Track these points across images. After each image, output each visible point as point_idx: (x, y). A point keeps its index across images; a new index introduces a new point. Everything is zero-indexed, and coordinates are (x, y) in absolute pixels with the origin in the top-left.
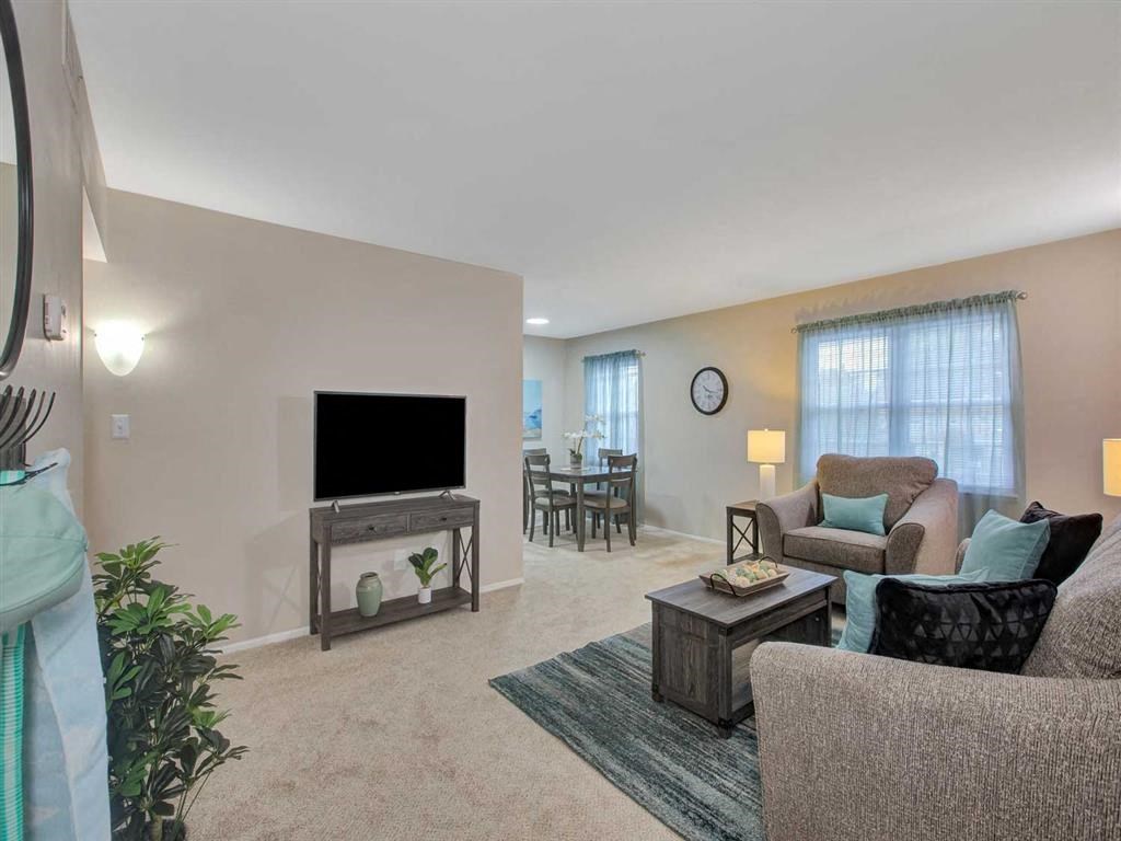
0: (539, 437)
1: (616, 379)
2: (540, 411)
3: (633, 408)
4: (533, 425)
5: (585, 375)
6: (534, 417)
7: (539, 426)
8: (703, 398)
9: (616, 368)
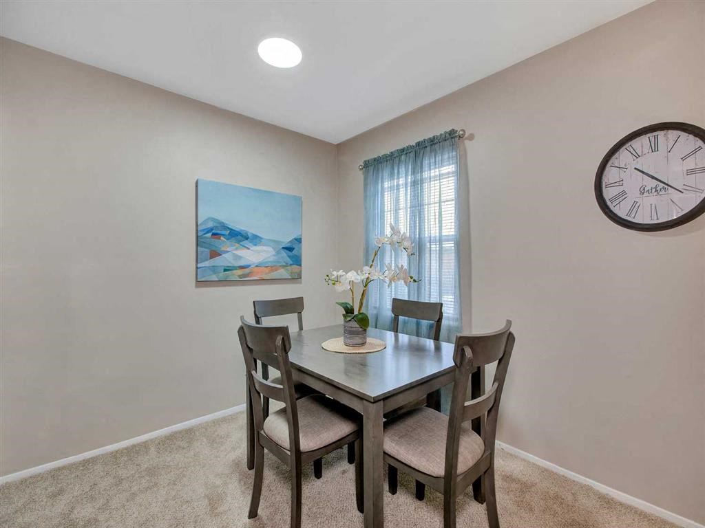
0: (297, 278)
1: (417, 185)
2: (299, 240)
3: (450, 228)
4: (289, 261)
5: (366, 185)
6: (290, 249)
7: (297, 261)
8: (633, 195)
9: (417, 168)
